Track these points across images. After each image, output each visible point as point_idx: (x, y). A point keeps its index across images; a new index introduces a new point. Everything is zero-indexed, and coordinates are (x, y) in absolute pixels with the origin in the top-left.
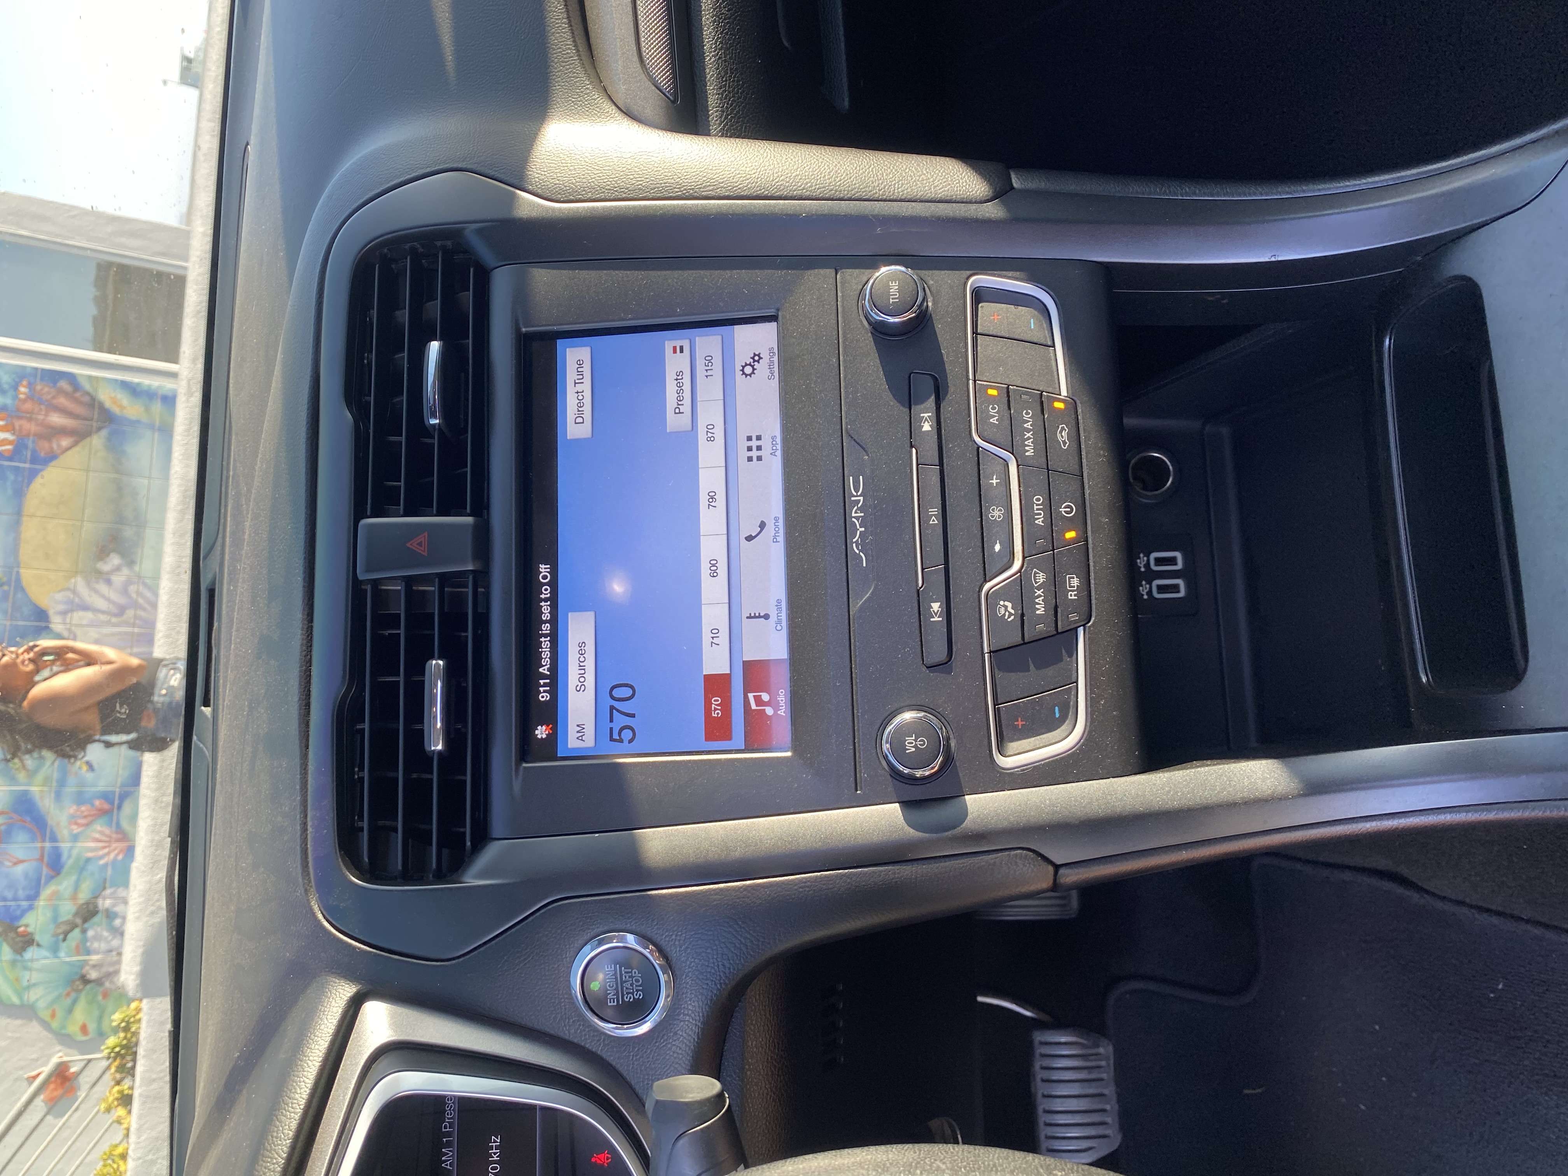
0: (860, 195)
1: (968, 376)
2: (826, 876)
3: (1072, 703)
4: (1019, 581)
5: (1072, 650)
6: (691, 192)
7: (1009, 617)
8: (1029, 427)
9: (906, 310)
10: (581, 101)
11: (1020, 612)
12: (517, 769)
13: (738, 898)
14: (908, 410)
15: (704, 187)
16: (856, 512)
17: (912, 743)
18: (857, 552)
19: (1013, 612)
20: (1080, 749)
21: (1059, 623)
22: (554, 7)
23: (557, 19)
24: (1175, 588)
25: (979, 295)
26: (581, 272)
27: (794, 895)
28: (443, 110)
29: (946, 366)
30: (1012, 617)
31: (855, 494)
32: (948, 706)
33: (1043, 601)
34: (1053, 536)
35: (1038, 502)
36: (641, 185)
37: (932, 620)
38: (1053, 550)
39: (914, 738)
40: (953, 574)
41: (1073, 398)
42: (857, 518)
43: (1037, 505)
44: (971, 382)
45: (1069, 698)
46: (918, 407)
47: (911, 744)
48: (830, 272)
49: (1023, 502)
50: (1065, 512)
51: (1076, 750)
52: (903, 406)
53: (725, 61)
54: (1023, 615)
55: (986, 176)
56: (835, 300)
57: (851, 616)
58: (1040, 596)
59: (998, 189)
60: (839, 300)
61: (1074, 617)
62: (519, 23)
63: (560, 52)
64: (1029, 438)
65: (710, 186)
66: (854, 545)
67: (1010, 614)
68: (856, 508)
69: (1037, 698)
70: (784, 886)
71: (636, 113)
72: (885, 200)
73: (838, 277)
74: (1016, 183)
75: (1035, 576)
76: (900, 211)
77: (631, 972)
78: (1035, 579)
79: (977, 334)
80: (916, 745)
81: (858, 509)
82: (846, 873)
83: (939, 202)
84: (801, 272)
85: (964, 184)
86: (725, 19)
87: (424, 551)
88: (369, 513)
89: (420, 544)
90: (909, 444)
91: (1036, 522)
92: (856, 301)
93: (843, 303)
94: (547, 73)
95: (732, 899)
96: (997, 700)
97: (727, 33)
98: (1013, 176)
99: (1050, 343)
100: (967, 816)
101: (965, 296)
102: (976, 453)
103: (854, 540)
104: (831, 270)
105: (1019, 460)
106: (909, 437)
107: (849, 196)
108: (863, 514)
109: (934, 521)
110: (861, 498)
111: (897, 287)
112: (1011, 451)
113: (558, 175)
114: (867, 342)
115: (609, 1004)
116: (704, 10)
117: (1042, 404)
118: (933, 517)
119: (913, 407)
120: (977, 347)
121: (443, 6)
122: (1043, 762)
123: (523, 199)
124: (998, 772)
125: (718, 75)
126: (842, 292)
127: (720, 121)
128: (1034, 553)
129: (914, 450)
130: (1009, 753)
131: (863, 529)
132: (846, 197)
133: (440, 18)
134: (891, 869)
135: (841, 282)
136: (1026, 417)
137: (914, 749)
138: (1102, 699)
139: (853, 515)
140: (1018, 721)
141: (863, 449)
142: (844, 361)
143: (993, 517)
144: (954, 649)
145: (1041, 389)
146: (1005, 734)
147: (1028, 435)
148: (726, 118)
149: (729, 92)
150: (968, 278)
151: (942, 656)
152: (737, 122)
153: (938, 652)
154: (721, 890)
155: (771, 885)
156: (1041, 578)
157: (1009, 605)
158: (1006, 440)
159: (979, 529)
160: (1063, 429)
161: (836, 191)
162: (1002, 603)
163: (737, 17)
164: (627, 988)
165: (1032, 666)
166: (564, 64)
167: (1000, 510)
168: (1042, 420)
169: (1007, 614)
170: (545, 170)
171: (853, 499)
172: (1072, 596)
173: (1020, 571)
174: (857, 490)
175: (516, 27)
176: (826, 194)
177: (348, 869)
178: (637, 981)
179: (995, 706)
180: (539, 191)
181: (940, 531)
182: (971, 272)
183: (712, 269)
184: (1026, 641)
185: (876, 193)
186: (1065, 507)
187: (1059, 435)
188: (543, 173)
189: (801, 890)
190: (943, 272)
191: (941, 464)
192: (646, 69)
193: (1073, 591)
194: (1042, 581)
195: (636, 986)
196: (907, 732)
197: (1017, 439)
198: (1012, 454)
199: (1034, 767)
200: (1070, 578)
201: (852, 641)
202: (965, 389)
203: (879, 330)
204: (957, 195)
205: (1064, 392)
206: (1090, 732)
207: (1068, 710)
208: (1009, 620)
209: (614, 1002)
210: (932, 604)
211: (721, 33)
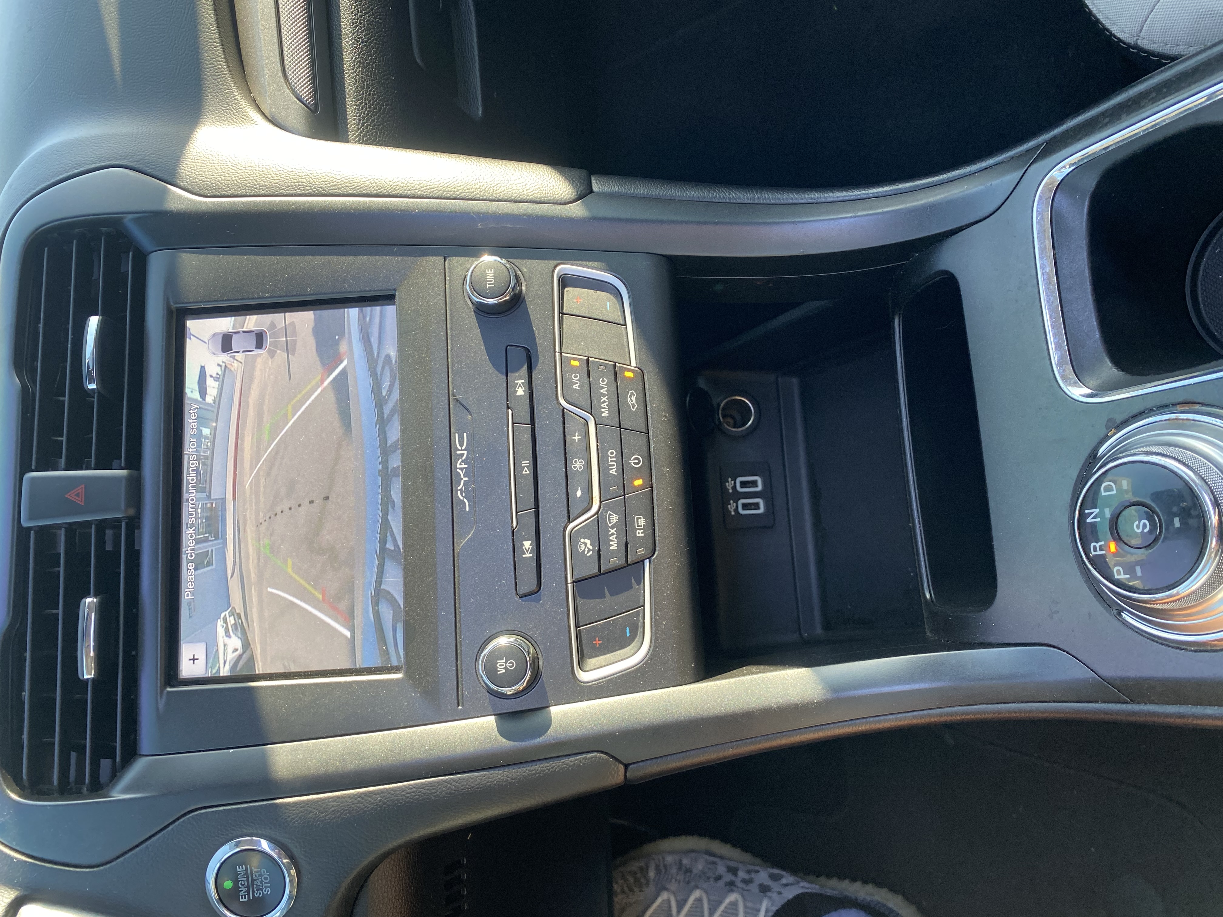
0: (465, 195)
1: (555, 349)
2: (429, 782)
3: (640, 624)
4: (596, 522)
5: (640, 579)
6: (320, 190)
7: (588, 553)
8: (605, 392)
9: (501, 294)
10: (230, 109)
11: (597, 548)
12: (162, 692)
13: (353, 804)
14: (505, 377)
15: (332, 186)
16: (461, 464)
17: (503, 665)
18: (461, 498)
19: (591, 548)
20: (646, 663)
21: (629, 557)
22: (207, 28)
23: (210, 39)
24: (756, 506)
25: (565, 282)
26: (225, 257)
27: (402, 799)
28: (111, 114)
29: (537, 340)
30: (591, 553)
31: (460, 448)
32: (537, 630)
33: (616, 538)
34: (624, 484)
35: (612, 455)
36: (277, 183)
37: (524, 556)
38: (624, 495)
39: (504, 661)
40: (542, 516)
41: (641, 368)
42: (462, 469)
43: (611, 458)
44: (557, 354)
45: (638, 619)
46: (513, 374)
47: (502, 667)
48: (440, 259)
49: (600, 455)
50: (634, 463)
51: (643, 665)
52: (502, 373)
53: (362, 78)
54: (599, 550)
55: (570, 181)
56: (443, 283)
57: (455, 554)
58: (613, 534)
59: (579, 192)
60: (447, 283)
61: (641, 551)
62: (176, 42)
63: (212, 67)
64: (604, 402)
65: (336, 185)
66: (459, 492)
67: (589, 550)
68: (460, 460)
69: (611, 620)
70: (392, 792)
71: (280, 121)
72: (485, 200)
73: (446, 263)
74: (596, 187)
75: (609, 518)
76: (497, 210)
77: (260, 871)
78: (609, 520)
79: (563, 314)
80: (506, 667)
81: (462, 461)
82: (447, 779)
83: (530, 202)
84: (415, 258)
85: (552, 188)
86: (362, 42)
87: (81, 501)
88: (33, 467)
89: (77, 495)
90: (506, 406)
91: (611, 472)
92: (462, 285)
93: (450, 286)
94: (201, 85)
95: (348, 805)
96: (579, 624)
97: (364, 54)
98: (593, 181)
99: (622, 323)
100: (550, 725)
101: (553, 282)
102: (561, 414)
103: (459, 488)
104: (440, 258)
105: (597, 420)
106: (505, 400)
107: (454, 195)
108: (466, 466)
109: (526, 472)
110: (465, 452)
111: (493, 275)
112: (590, 412)
113: (207, 173)
114: (470, 319)
115: (241, 900)
116: (344, 35)
117: (616, 373)
118: (526, 469)
119: (509, 374)
120: (563, 325)
121: (113, 24)
122: (615, 676)
123: (175, 193)
124: (579, 685)
125: (355, 89)
126: (450, 277)
127: (358, 128)
128: (608, 498)
129: (510, 411)
130: (587, 669)
131: (466, 479)
132: (452, 197)
133: (110, 34)
134: (485, 775)
135: (449, 268)
136: (602, 384)
137: (504, 671)
138: (664, 620)
139: (458, 466)
140: (596, 641)
141: (467, 410)
142: (452, 335)
143: (575, 467)
144: (543, 581)
145: (615, 361)
146: (585, 652)
147: (604, 399)
148: (363, 125)
149: (366, 104)
150: (555, 267)
151: (534, 586)
152: (372, 129)
153: (528, 583)
154: (338, 797)
155: (382, 791)
156: (614, 518)
157: (588, 542)
158: (586, 403)
159: (564, 477)
160: (632, 394)
161: (444, 191)
162: (582, 540)
163: (373, 40)
164: (257, 885)
165: (607, 594)
166: (216, 77)
167: (581, 462)
168: (616, 386)
169: (587, 549)
170: (196, 169)
171: (458, 452)
172: (639, 534)
173: (597, 513)
174: (461, 446)
175: (175, 44)
176: (435, 194)
177: (9, 787)
178: (266, 879)
179: (577, 628)
180: (189, 187)
181: (532, 479)
182: (558, 262)
183: (338, 255)
184: (602, 572)
185: (478, 194)
186: (633, 460)
187: (629, 400)
188: (193, 171)
189: (408, 795)
190: (534, 261)
191: (533, 423)
192: (289, 83)
193: (640, 529)
194: (615, 521)
195: (265, 883)
196: (499, 656)
197: (595, 402)
198: (592, 415)
199: (608, 680)
200: (638, 519)
201: (456, 575)
202: (553, 360)
203: (481, 310)
204: (545, 197)
205: (633, 363)
206: (655, 647)
207: (636, 629)
208: (588, 555)
209: (245, 898)
210: (524, 543)
211: (359, 54)
